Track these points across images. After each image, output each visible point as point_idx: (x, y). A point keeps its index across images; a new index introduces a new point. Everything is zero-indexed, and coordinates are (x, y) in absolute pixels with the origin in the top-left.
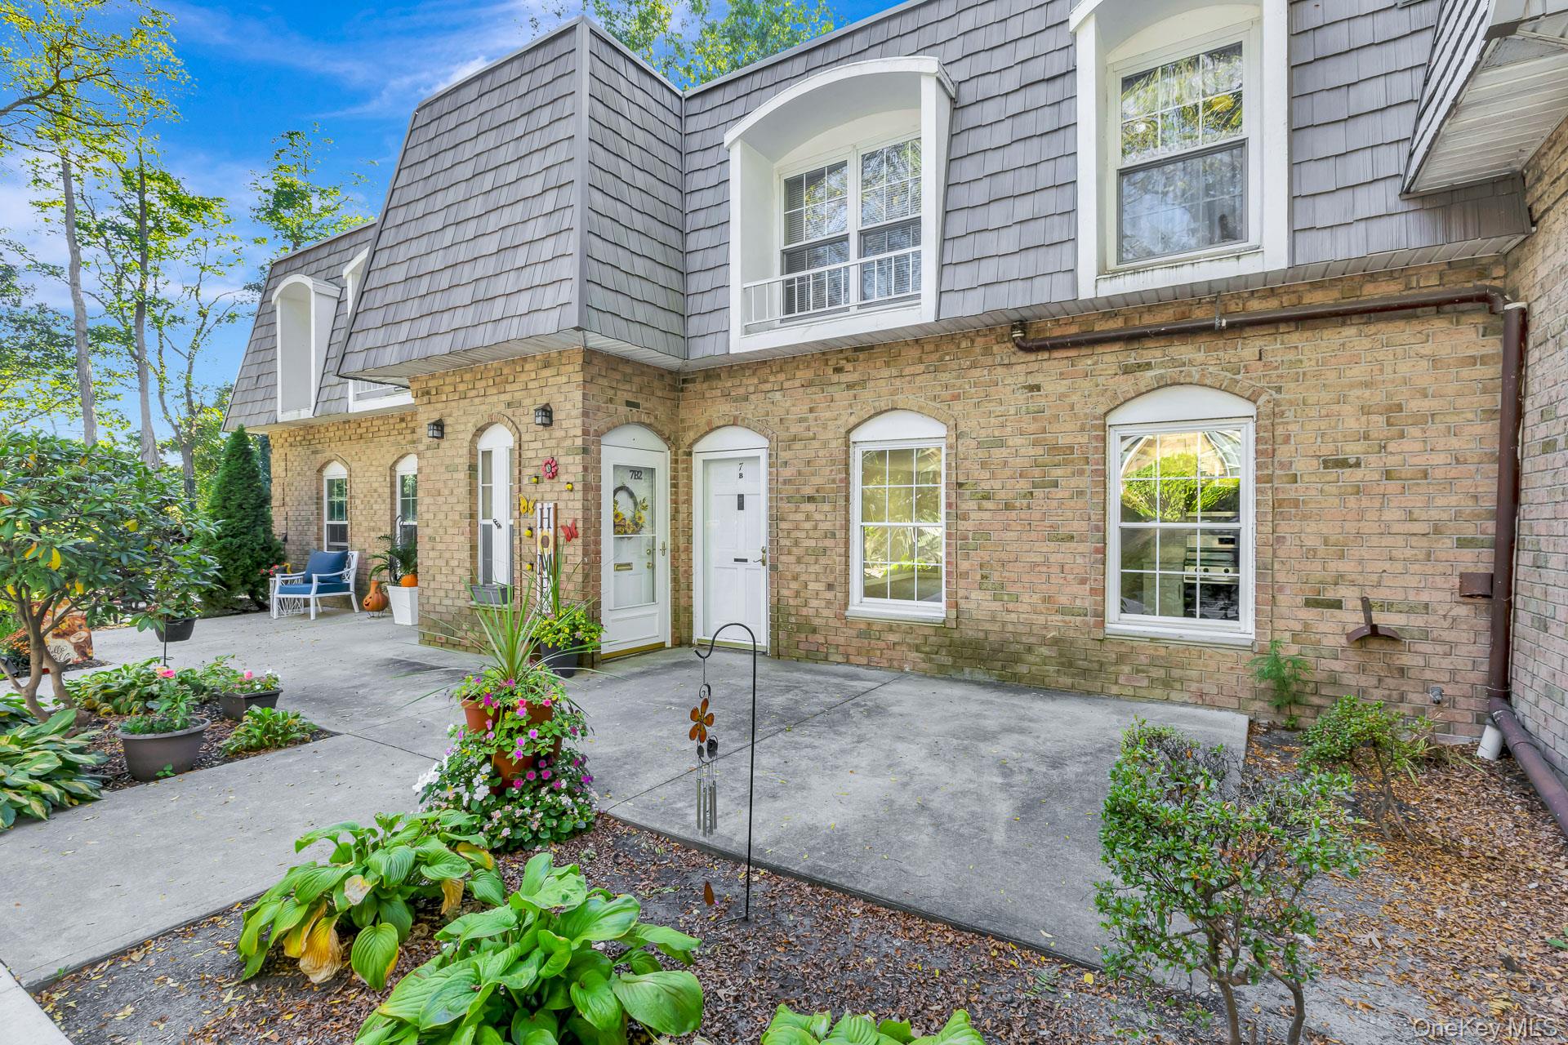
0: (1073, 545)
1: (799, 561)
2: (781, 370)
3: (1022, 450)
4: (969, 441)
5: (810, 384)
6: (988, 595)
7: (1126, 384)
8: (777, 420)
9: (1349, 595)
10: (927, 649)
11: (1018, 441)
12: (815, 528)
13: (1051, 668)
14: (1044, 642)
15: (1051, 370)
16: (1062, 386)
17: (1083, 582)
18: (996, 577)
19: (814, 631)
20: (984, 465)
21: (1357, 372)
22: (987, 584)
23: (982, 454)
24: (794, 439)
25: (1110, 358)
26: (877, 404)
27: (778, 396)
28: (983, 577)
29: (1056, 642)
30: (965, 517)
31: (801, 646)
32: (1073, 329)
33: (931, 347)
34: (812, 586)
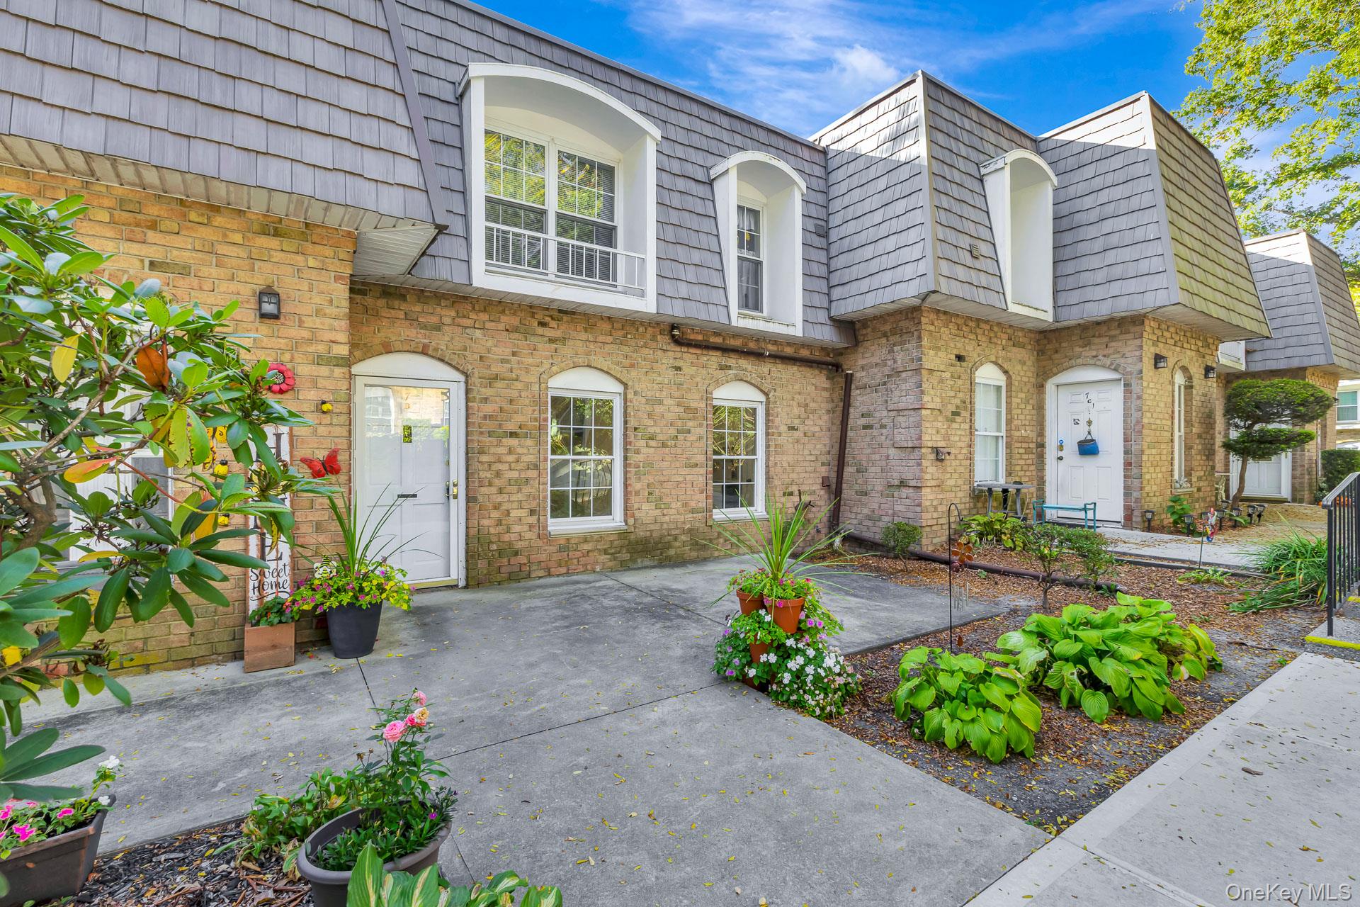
0: (697, 469)
1: (501, 491)
2: (485, 311)
3: (670, 408)
4: (641, 398)
5: (516, 330)
6: (653, 506)
7: (720, 374)
8: (477, 356)
9: (794, 488)
10: (613, 551)
11: (668, 402)
12: (518, 461)
13: (687, 548)
14: (684, 532)
15: (688, 357)
16: (692, 371)
17: (702, 492)
18: (657, 493)
19: (516, 553)
20: (650, 416)
21: (797, 387)
22: (652, 498)
23: (648, 408)
24: (496, 377)
25: (714, 358)
26: (576, 360)
27: (478, 333)
28: (650, 494)
29: (690, 530)
30: (637, 452)
31: (503, 570)
32: (700, 338)
33: (619, 326)
34: (514, 513)
